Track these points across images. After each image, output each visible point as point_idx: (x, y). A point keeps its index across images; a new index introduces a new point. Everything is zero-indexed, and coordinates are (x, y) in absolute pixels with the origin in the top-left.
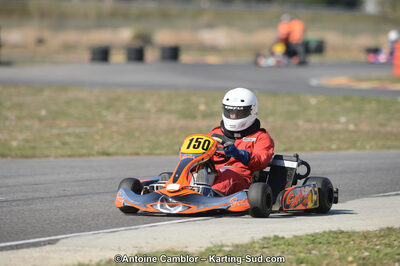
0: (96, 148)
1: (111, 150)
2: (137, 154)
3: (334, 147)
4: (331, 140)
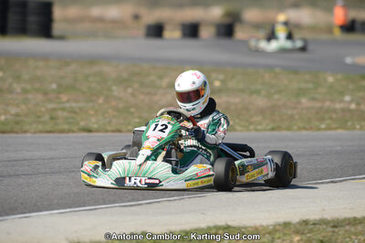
0: (82, 124)
1: (95, 126)
2: (119, 131)
3: (323, 126)
4: (322, 120)
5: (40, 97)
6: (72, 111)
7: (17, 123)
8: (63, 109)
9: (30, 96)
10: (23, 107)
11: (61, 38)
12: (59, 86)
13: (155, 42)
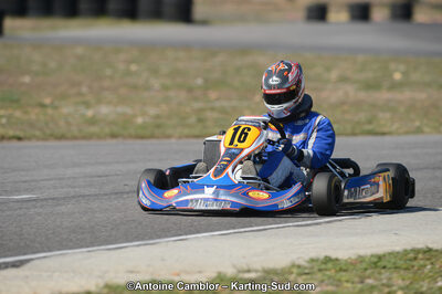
5: (183, 95)
6: (223, 111)
7: (158, 126)
8: (213, 109)
9: (172, 94)
10: (164, 107)
11: (204, 23)
12: (206, 81)
13: (317, 27)
